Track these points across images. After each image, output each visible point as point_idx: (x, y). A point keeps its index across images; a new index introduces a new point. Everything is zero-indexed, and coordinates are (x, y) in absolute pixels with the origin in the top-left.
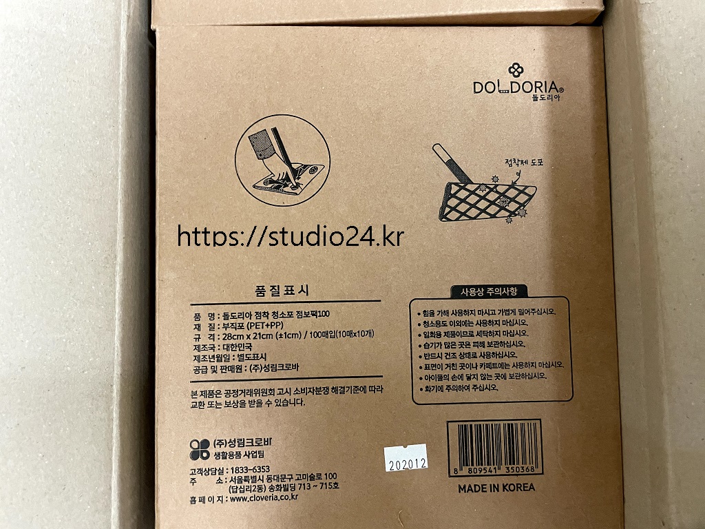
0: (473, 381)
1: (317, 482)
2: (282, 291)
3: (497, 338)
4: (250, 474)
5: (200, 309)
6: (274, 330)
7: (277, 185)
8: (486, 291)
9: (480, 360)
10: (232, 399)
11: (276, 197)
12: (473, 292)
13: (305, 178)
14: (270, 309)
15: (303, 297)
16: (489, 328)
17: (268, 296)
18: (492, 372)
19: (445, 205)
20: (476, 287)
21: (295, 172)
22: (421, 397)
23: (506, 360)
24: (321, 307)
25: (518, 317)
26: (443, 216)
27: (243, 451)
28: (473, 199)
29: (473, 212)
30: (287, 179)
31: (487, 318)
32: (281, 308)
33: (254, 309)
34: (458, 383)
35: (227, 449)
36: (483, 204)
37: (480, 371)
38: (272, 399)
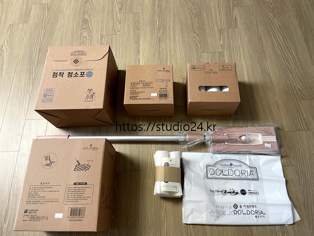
0: (75, 200)
1: (44, 218)
2: (45, 183)
3: (80, 192)
4: (33, 216)
5: (30, 186)
6: (42, 190)
7: (48, 165)
8: (80, 184)
9: (76, 196)
10: (33, 202)
11: (47, 167)
12: (77, 184)
13: (53, 163)
14: (42, 187)
15: (48, 184)
16: (79, 190)
17: (42, 184)
18: (78, 198)
19: (75, 168)
20: (78, 183)
21: (51, 163)
22: (65, 203)
23: (81, 196)
24: (51, 186)
25: (85, 188)
26: (75, 170)
27: (33, 212)
28: (80, 167)
29: (80, 170)
30: (50, 164)
31: (79, 188)
32: (44, 187)
33: (39, 187)
34: (72, 200)
35: (30, 212)
36: (82, 168)
37: (76, 198)
38: (40, 203)
